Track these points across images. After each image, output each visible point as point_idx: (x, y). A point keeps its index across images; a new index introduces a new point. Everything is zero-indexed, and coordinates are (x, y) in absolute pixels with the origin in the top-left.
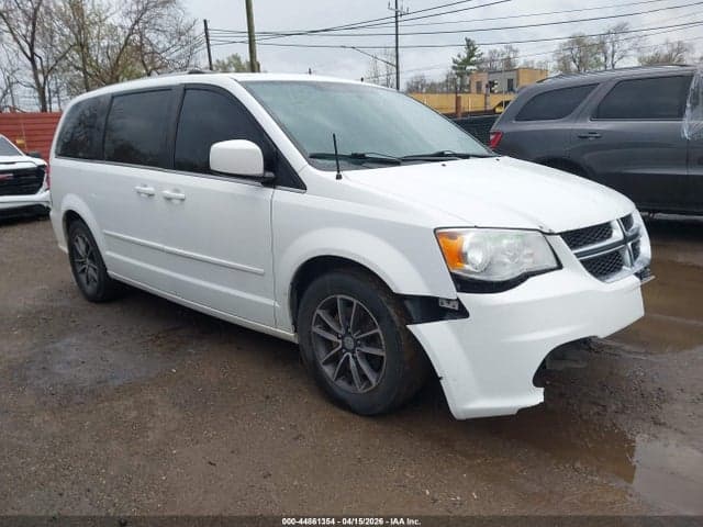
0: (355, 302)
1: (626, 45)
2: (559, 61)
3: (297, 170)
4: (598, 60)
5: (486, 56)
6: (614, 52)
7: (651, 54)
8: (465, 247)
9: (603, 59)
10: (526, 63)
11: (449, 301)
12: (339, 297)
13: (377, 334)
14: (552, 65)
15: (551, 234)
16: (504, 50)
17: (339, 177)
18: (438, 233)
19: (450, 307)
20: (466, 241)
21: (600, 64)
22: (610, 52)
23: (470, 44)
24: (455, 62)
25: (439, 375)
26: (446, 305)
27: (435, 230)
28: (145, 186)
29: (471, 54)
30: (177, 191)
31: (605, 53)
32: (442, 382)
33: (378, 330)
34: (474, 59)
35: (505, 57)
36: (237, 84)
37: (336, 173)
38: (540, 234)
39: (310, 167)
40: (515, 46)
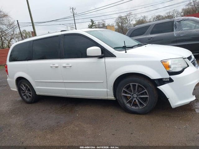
0: (137, 84)
1: (132, 18)
2: (116, 23)
3: (112, 52)
4: (126, 22)
5: (97, 23)
6: (129, 20)
7: (138, 19)
8: (170, 64)
9: (127, 22)
10: (108, 24)
11: (166, 79)
12: (131, 84)
13: (146, 92)
14: (115, 24)
15: (185, 58)
16: (101, 22)
17: (126, 52)
18: (162, 62)
19: (166, 80)
20: (169, 62)
21: (126, 23)
22: (128, 20)
23: (92, 21)
24: (89, 26)
25: (168, 98)
26: (165, 80)
27: (161, 61)
28: (54, 65)
29: (93, 23)
30: (68, 64)
31: (127, 20)
32: (169, 99)
33: (146, 90)
34: (93, 25)
35: (102, 23)
36: (84, 32)
37: (125, 51)
38: (182, 59)
39: (116, 51)
40: (104, 20)
